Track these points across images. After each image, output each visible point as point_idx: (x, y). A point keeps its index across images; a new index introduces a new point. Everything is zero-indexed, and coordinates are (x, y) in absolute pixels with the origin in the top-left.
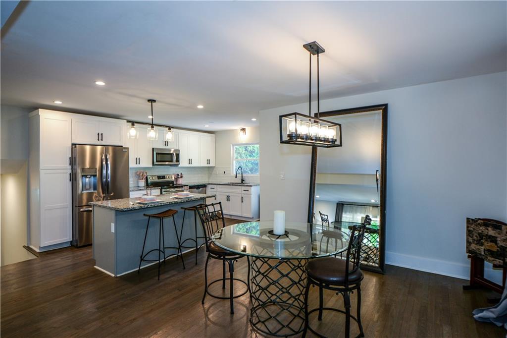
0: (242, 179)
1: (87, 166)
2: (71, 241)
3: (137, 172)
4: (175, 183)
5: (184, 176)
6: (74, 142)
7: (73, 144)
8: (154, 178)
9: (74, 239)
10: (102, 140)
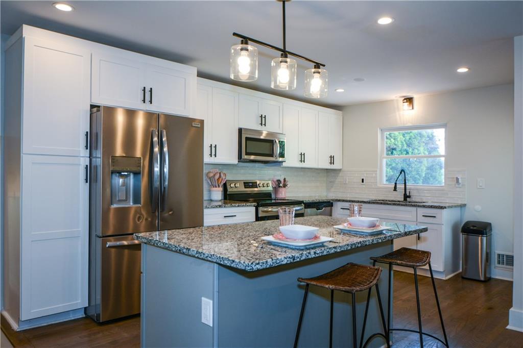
0: (405, 194)
1: (119, 151)
2: (85, 308)
3: (210, 172)
4: (273, 196)
5: (289, 184)
6: (96, 102)
7: (92, 106)
8: (238, 185)
9: (93, 303)
10: (151, 102)
